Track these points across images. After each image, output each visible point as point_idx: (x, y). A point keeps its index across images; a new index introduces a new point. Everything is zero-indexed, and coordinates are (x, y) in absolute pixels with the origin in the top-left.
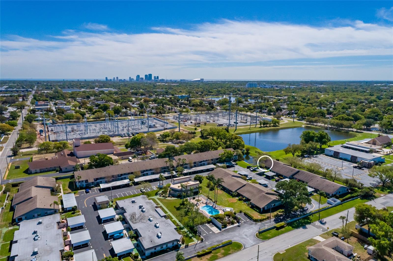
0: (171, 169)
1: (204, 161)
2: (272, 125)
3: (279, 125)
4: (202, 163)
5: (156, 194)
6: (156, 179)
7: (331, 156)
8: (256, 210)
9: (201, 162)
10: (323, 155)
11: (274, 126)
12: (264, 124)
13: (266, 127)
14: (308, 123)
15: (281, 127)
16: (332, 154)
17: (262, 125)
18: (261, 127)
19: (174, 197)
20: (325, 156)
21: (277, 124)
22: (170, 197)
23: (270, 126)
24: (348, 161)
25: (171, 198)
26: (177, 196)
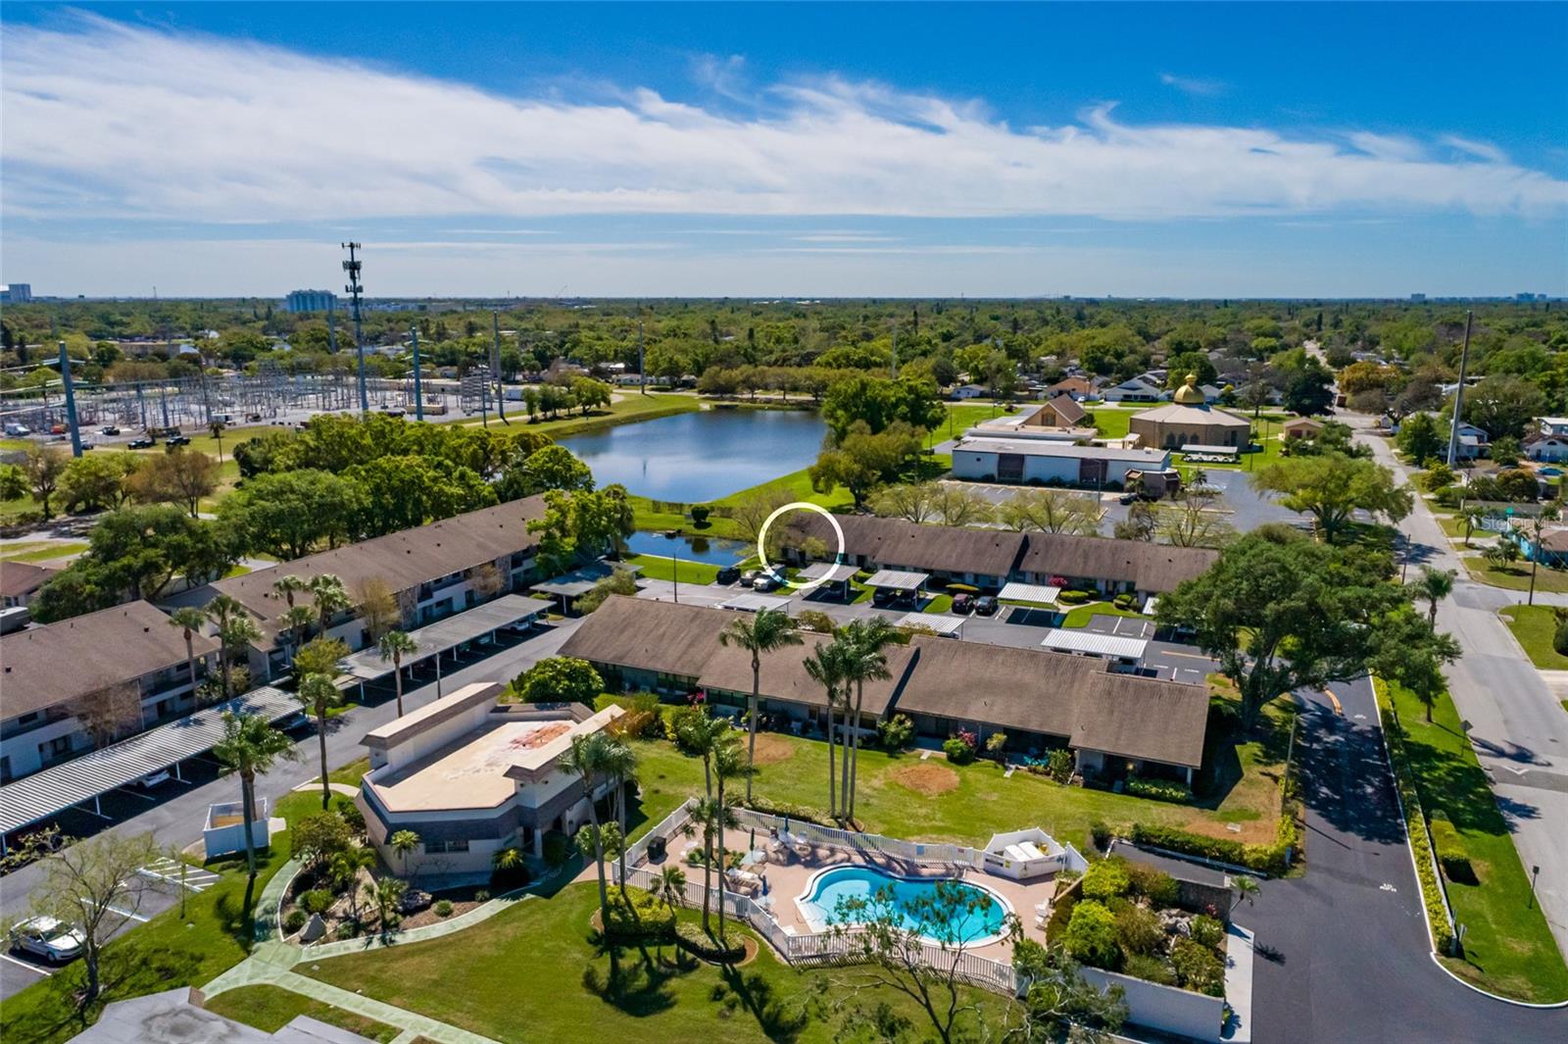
0: (236, 674)
1: (440, 583)
2: (579, 408)
3: (608, 410)
4: (439, 595)
5: (246, 930)
6: (126, 786)
7: (988, 479)
8: (1154, 790)
9: (426, 592)
10: (949, 479)
11: (585, 414)
12: (544, 409)
13: (555, 418)
14: (707, 395)
15: (619, 415)
16: (992, 468)
17: (539, 415)
18: (534, 421)
19: (467, 894)
20: (959, 482)
21: (602, 404)
22: (426, 907)
23: (571, 417)
24: (1073, 486)
25: (446, 914)
26: (485, 880)
